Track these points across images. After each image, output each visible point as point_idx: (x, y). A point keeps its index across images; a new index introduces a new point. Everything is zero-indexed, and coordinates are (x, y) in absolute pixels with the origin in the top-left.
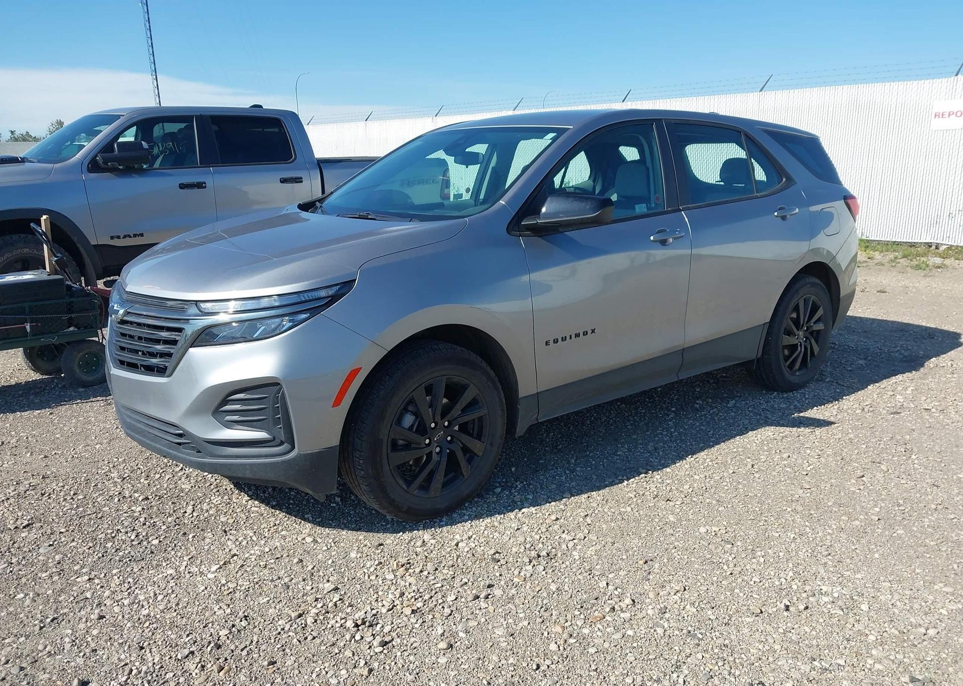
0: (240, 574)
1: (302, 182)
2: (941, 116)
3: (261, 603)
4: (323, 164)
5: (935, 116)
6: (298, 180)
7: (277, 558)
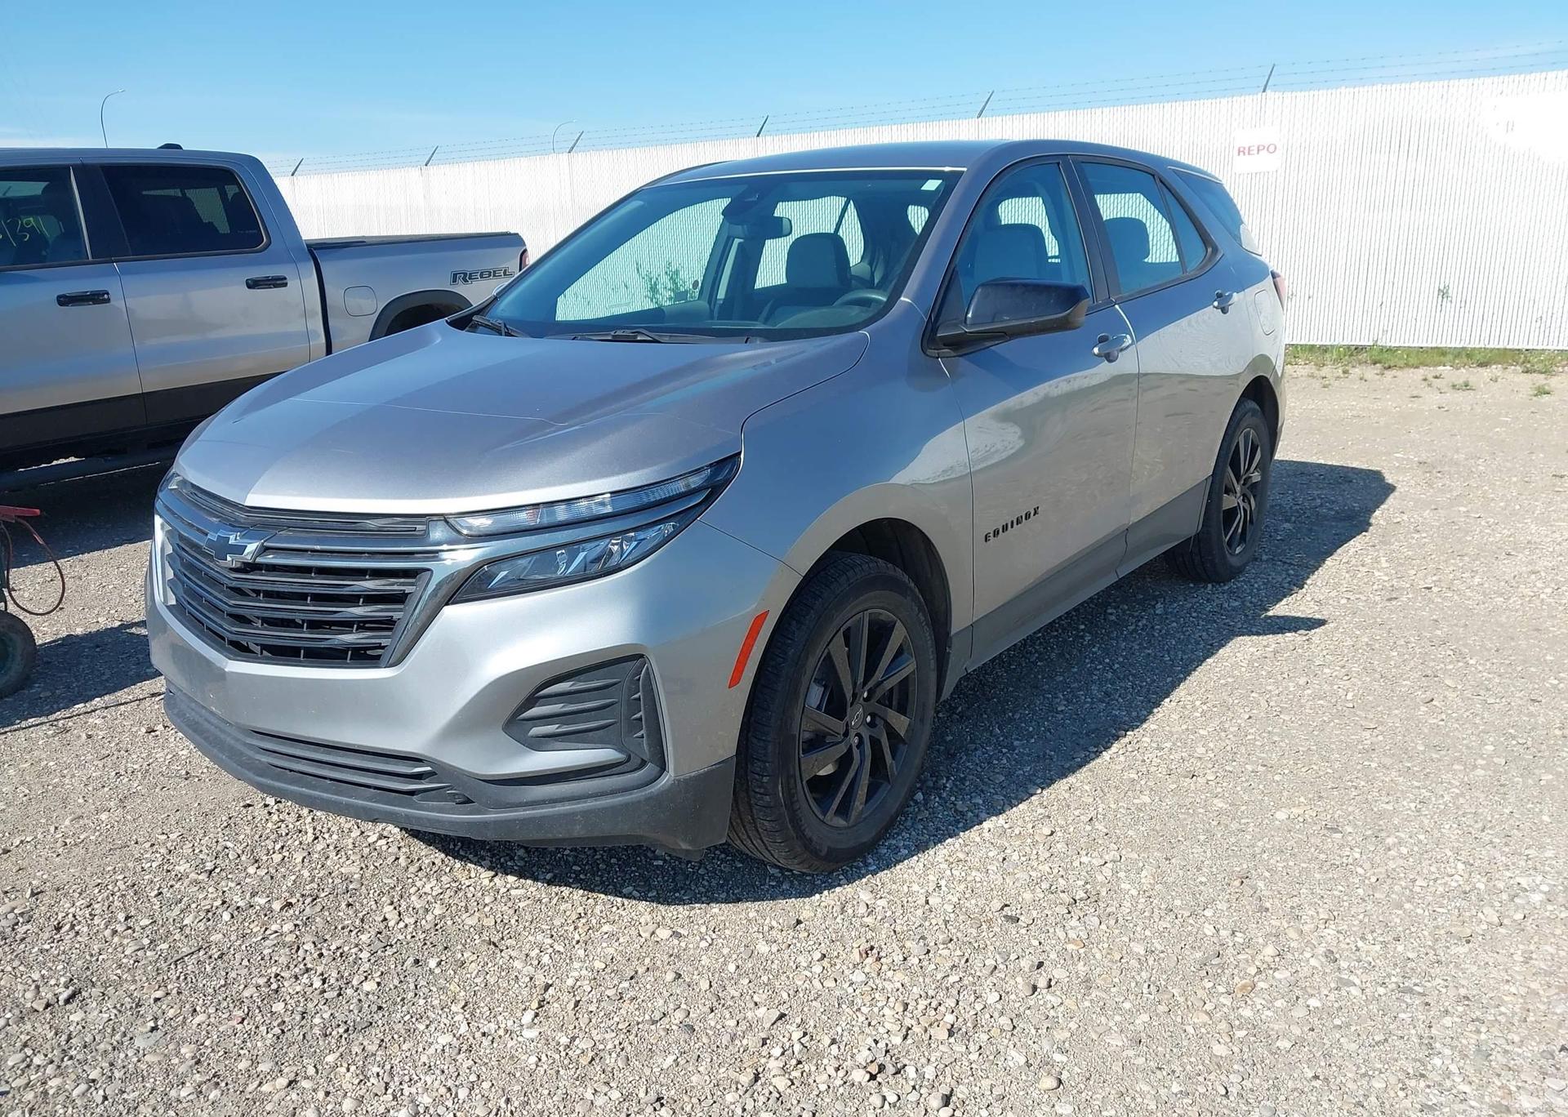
0: (583, 1021)
1: (285, 285)
2: (1246, 152)
3: (665, 1067)
4: (319, 251)
5: (1239, 152)
6: (279, 282)
7: (632, 978)
